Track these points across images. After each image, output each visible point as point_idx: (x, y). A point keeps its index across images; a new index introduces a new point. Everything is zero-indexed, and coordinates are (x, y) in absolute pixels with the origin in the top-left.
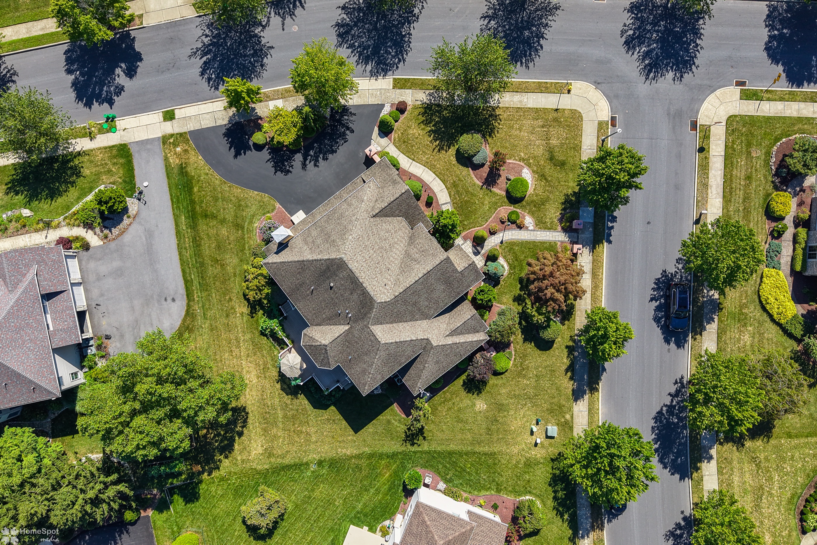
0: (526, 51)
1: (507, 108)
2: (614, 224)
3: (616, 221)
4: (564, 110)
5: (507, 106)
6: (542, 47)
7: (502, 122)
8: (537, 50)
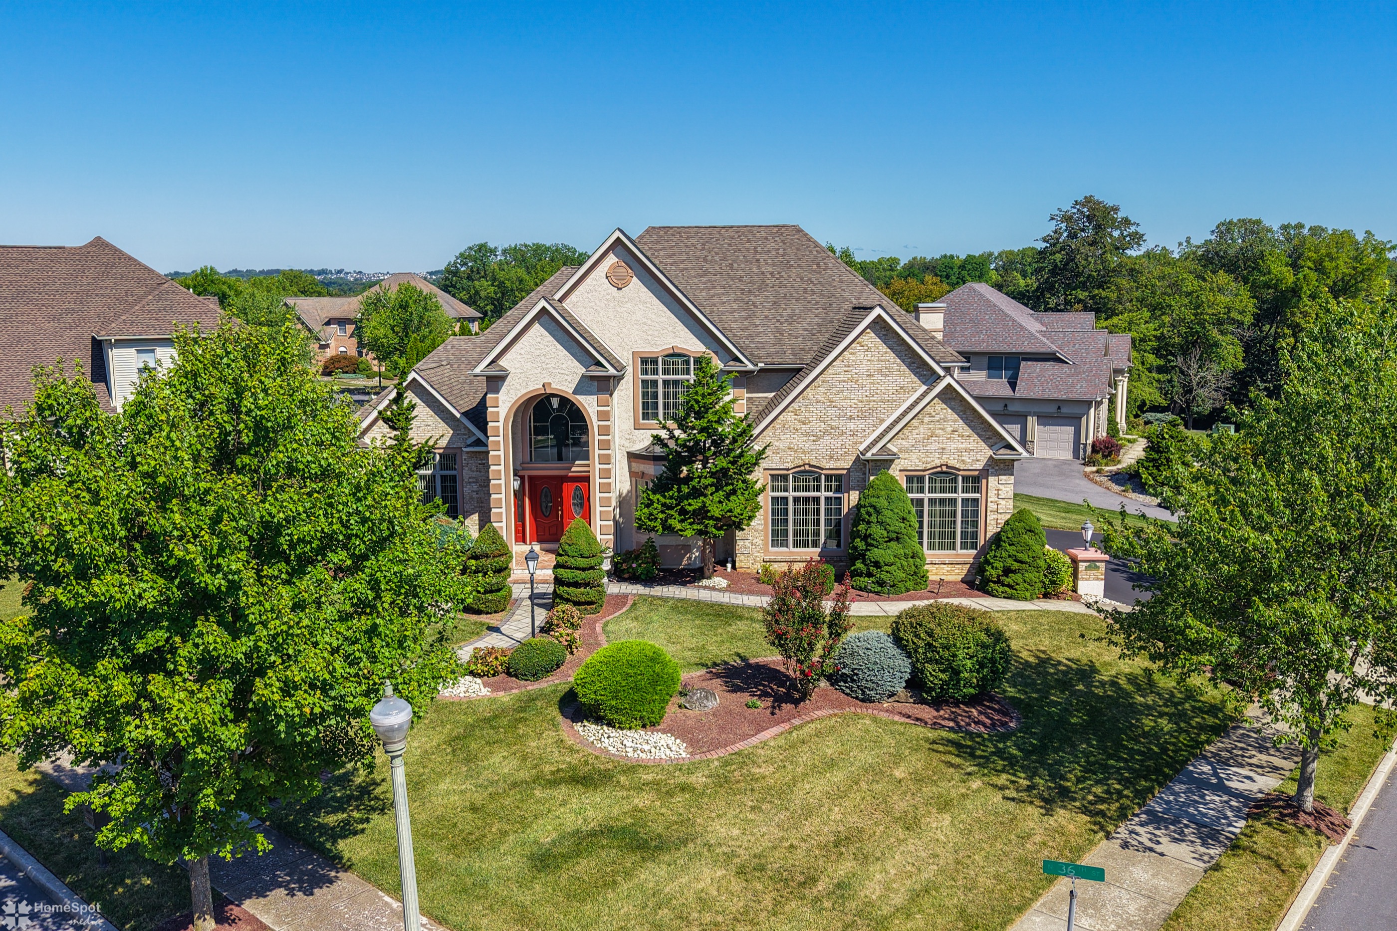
7: (999, 800)
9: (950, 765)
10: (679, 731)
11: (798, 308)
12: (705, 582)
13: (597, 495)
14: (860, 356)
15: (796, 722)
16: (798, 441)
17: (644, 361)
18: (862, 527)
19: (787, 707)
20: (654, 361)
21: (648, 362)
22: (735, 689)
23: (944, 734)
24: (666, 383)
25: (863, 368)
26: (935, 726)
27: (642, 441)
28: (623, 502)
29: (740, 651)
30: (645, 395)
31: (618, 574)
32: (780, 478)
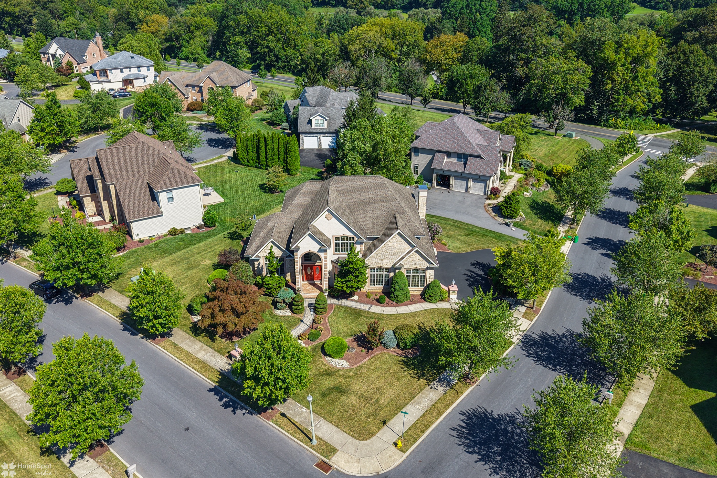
0: (473, 437)
1: (421, 390)
2: (222, 403)
3: (223, 406)
4: (379, 429)
5: (423, 391)
6: (469, 452)
7: (409, 377)
8: (469, 446)
9: (402, 368)
10: (347, 360)
11: (379, 213)
12: (353, 298)
13: (323, 269)
14: (394, 240)
15: (372, 356)
16: (377, 260)
17: (336, 238)
18: (393, 286)
19: (370, 351)
20: (339, 238)
21: (337, 238)
22: (359, 346)
23: (402, 358)
24: (342, 243)
25: (395, 244)
26: (401, 356)
27: (335, 257)
28: (330, 272)
29: (361, 330)
30: (336, 246)
31: (330, 295)
32: (373, 270)
